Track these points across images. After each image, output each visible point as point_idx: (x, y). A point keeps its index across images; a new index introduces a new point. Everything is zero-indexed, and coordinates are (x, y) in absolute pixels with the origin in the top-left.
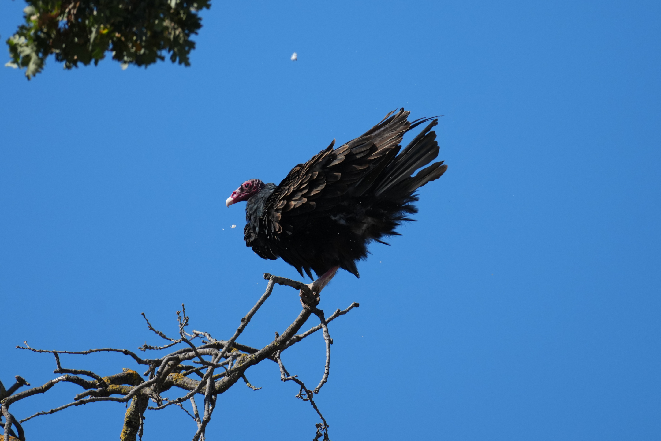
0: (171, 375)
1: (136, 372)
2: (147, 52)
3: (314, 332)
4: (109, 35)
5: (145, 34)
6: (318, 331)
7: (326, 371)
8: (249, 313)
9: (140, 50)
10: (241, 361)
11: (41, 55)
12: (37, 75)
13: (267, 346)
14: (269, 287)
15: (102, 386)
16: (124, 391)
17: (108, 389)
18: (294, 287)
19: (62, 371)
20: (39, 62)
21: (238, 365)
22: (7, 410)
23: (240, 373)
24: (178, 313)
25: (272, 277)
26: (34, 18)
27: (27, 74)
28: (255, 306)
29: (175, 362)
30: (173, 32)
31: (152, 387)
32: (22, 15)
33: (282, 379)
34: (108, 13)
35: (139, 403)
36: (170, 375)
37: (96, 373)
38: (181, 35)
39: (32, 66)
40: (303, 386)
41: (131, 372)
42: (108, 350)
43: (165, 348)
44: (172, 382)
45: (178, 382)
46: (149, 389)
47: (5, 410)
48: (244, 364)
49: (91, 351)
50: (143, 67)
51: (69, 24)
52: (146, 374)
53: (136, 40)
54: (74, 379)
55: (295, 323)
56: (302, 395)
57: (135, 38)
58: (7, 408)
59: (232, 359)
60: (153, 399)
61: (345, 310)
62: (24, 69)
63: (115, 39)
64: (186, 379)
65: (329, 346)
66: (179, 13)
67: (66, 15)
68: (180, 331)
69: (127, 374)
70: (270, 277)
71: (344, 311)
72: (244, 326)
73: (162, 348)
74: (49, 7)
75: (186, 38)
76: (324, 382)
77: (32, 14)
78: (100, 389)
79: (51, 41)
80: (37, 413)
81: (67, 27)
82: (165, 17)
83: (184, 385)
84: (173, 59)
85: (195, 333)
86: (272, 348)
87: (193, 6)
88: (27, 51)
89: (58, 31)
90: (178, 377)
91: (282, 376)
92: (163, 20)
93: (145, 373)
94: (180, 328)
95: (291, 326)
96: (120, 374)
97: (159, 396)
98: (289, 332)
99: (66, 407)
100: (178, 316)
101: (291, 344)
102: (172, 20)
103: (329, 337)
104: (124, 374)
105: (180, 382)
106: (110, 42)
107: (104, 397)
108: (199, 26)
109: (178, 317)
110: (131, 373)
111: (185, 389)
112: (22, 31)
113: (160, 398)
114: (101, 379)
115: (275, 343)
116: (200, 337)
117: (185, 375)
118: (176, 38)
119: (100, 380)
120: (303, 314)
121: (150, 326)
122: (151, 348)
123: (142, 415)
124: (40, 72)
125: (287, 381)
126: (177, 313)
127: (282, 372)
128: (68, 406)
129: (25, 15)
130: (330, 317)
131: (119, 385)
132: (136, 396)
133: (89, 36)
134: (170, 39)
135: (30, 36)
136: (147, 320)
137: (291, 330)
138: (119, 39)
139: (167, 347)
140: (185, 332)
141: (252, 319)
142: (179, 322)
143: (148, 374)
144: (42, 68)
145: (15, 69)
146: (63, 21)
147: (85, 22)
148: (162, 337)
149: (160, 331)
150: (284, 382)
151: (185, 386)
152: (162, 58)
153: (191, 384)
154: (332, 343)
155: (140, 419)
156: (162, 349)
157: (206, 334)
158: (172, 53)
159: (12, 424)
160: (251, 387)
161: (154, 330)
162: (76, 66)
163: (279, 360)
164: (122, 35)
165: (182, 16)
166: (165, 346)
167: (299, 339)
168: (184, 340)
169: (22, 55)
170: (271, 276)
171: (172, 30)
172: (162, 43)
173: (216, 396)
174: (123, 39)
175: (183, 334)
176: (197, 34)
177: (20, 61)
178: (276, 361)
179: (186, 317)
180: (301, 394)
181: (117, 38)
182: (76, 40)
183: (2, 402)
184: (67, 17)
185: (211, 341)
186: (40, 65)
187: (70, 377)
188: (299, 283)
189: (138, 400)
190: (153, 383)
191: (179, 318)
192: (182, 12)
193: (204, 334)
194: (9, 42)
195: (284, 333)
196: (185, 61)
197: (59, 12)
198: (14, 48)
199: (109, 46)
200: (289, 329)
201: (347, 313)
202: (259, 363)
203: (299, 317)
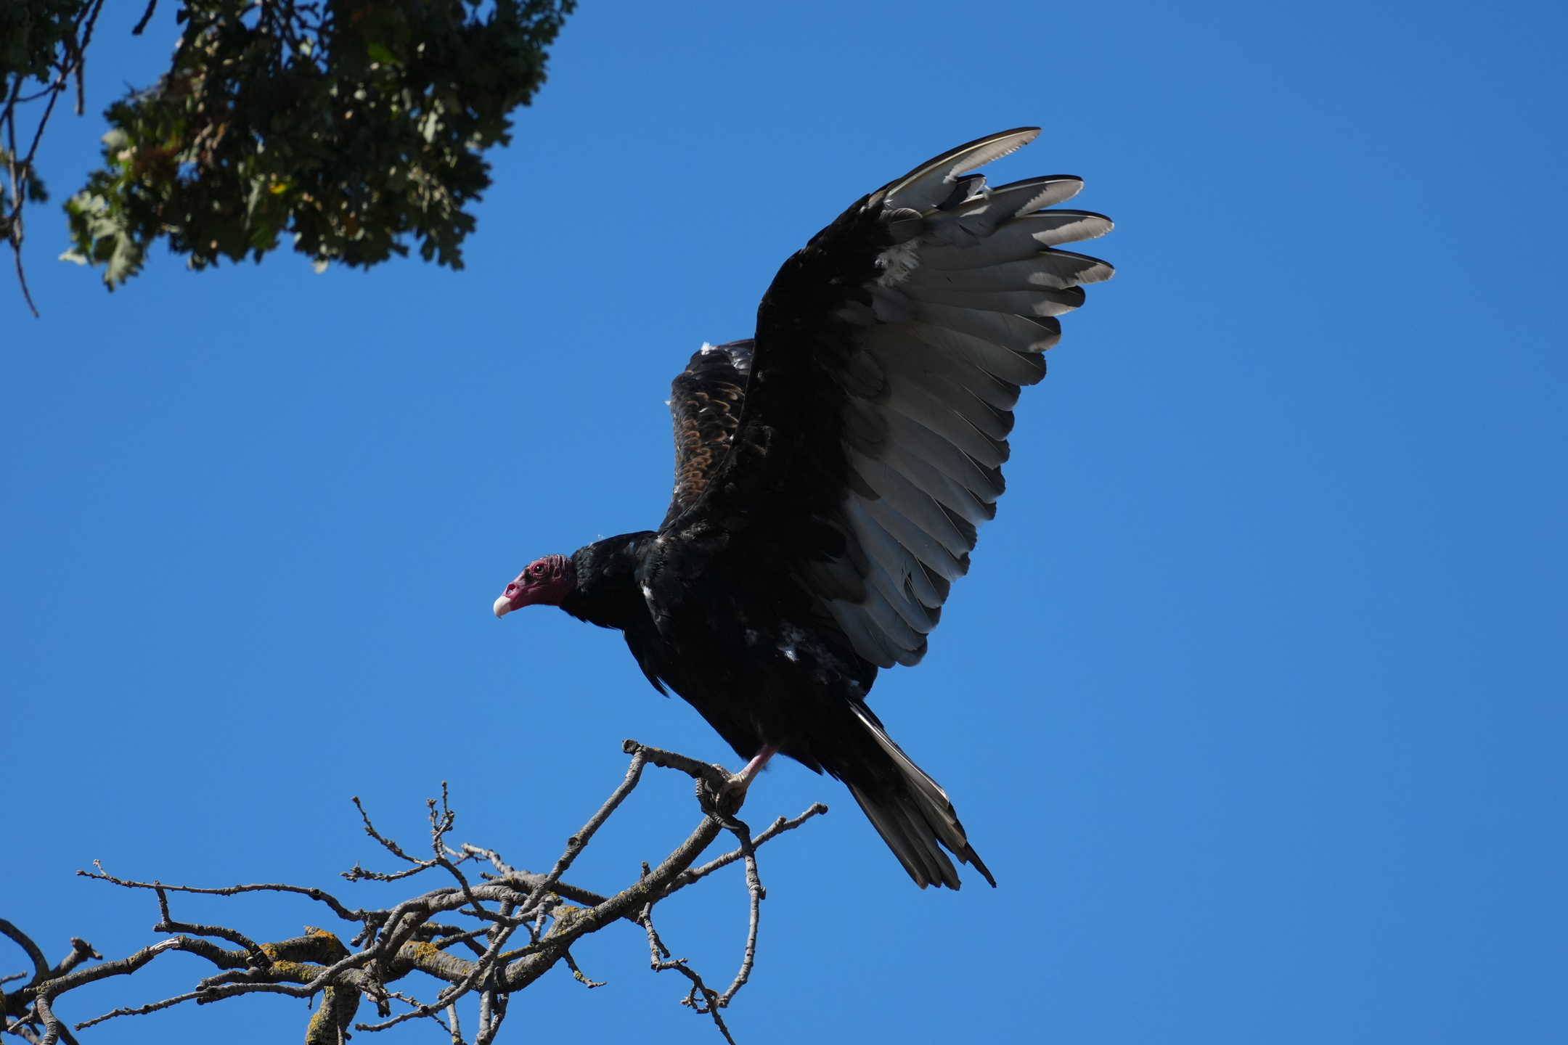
0: (409, 945)
1: (333, 935)
2: (370, 236)
3: (727, 864)
4: (288, 198)
5: (368, 198)
6: (735, 861)
7: (747, 959)
8: (586, 827)
9: (356, 232)
10: (564, 923)
11: (137, 237)
12: (130, 279)
13: (622, 892)
14: (634, 771)
15: (258, 963)
16: (306, 975)
17: (271, 971)
18: (688, 773)
19: (172, 927)
20: (134, 251)
21: (556, 932)
22: (49, 1008)
23: (559, 949)
24: (432, 804)
25: (640, 748)
26: (124, 156)
27: (107, 278)
28: (600, 812)
29: (419, 915)
30: (427, 195)
31: (368, 969)
32: (100, 147)
33: (653, 967)
34: (288, 151)
35: (338, 1004)
36: (407, 944)
37: (246, 935)
38: (446, 202)
39: (118, 262)
40: (698, 982)
41: (324, 935)
42: (277, 888)
43: (399, 877)
44: (412, 960)
45: (426, 962)
46: (361, 972)
47: (46, 1007)
48: (569, 929)
49: (241, 889)
50: (361, 267)
51: (201, 170)
52: (355, 941)
53: (348, 211)
54: (198, 945)
55: (685, 846)
56: (696, 1000)
57: (344, 206)
58: (50, 1004)
59: (543, 908)
60: (369, 994)
61: (796, 819)
62: (101, 266)
63: (300, 206)
64: (443, 956)
65: (757, 902)
66: (440, 154)
67: (195, 151)
68: (434, 843)
69: (314, 939)
70: (637, 748)
71: (793, 820)
72: (573, 856)
73: (394, 878)
74: (158, 133)
75: (456, 209)
76: (740, 983)
77: (120, 148)
78: (253, 968)
79: (161, 206)
80: (114, 1011)
81: (195, 176)
82: (410, 161)
83: (437, 969)
84: (426, 253)
85: (467, 851)
86: (632, 898)
87: (471, 139)
88: (109, 227)
89: (177, 185)
90: (425, 949)
91: (654, 959)
92: (405, 168)
93: (353, 940)
94: (435, 836)
95: (676, 852)
96: (298, 938)
97: (383, 988)
98: (672, 865)
99: (178, 1001)
100: (431, 809)
101: (674, 889)
102: (426, 169)
103: (759, 883)
104: (307, 938)
105: (429, 962)
106: (291, 212)
107: (262, 984)
108: (484, 182)
109: (431, 811)
110: (324, 938)
111: (440, 978)
112: (98, 185)
113: (384, 992)
114: (257, 948)
115: (641, 888)
116: (477, 859)
117: (441, 947)
118: (436, 207)
119: (255, 949)
120: (703, 828)
121: (369, 828)
122: (368, 876)
123: (343, 1030)
124: (135, 274)
125: (662, 970)
126: (428, 804)
127: (654, 949)
128: (184, 999)
129: (105, 148)
130: (763, 834)
131: (297, 962)
132: (332, 988)
133: (244, 200)
134: (421, 208)
135: (115, 194)
136: (364, 814)
137: (676, 860)
138: (310, 206)
139: (404, 876)
140: (443, 846)
141: (591, 841)
142: (433, 823)
143: (361, 942)
144: (140, 266)
145: (81, 267)
146: (187, 164)
147: (236, 168)
148: (395, 853)
149: (390, 840)
150: (658, 971)
151: (440, 972)
152: (403, 251)
153: (452, 968)
154: (763, 898)
155: (340, 1038)
156: (393, 881)
157: (492, 854)
158: (424, 239)
159: (59, 1039)
160: (583, 979)
161: (378, 837)
162: (215, 263)
163: (647, 924)
164: (316, 199)
165: (448, 158)
166: (399, 873)
167: (693, 878)
168: (441, 861)
169: (97, 236)
170: (638, 746)
171: (424, 189)
172: (403, 217)
173: (507, 995)
174: (318, 206)
175: (439, 849)
176: (479, 199)
177: (91, 249)
178: (642, 923)
179: (449, 812)
180: (692, 999)
181: (306, 203)
182: (216, 205)
183: (40, 990)
184: (198, 156)
185: (502, 870)
186: (136, 259)
187: (190, 940)
188: (698, 763)
189: (336, 997)
190: (369, 957)
191: (432, 814)
192: (447, 150)
193: (486, 854)
194: (69, 208)
195: (660, 867)
196: (452, 258)
197: (180, 143)
198: (79, 221)
199: (287, 220)
200: (672, 859)
201: (801, 826)
202: (604, 928)
203: (696, 835)
